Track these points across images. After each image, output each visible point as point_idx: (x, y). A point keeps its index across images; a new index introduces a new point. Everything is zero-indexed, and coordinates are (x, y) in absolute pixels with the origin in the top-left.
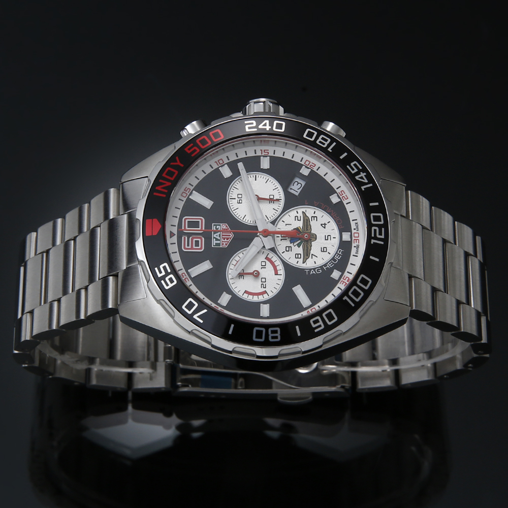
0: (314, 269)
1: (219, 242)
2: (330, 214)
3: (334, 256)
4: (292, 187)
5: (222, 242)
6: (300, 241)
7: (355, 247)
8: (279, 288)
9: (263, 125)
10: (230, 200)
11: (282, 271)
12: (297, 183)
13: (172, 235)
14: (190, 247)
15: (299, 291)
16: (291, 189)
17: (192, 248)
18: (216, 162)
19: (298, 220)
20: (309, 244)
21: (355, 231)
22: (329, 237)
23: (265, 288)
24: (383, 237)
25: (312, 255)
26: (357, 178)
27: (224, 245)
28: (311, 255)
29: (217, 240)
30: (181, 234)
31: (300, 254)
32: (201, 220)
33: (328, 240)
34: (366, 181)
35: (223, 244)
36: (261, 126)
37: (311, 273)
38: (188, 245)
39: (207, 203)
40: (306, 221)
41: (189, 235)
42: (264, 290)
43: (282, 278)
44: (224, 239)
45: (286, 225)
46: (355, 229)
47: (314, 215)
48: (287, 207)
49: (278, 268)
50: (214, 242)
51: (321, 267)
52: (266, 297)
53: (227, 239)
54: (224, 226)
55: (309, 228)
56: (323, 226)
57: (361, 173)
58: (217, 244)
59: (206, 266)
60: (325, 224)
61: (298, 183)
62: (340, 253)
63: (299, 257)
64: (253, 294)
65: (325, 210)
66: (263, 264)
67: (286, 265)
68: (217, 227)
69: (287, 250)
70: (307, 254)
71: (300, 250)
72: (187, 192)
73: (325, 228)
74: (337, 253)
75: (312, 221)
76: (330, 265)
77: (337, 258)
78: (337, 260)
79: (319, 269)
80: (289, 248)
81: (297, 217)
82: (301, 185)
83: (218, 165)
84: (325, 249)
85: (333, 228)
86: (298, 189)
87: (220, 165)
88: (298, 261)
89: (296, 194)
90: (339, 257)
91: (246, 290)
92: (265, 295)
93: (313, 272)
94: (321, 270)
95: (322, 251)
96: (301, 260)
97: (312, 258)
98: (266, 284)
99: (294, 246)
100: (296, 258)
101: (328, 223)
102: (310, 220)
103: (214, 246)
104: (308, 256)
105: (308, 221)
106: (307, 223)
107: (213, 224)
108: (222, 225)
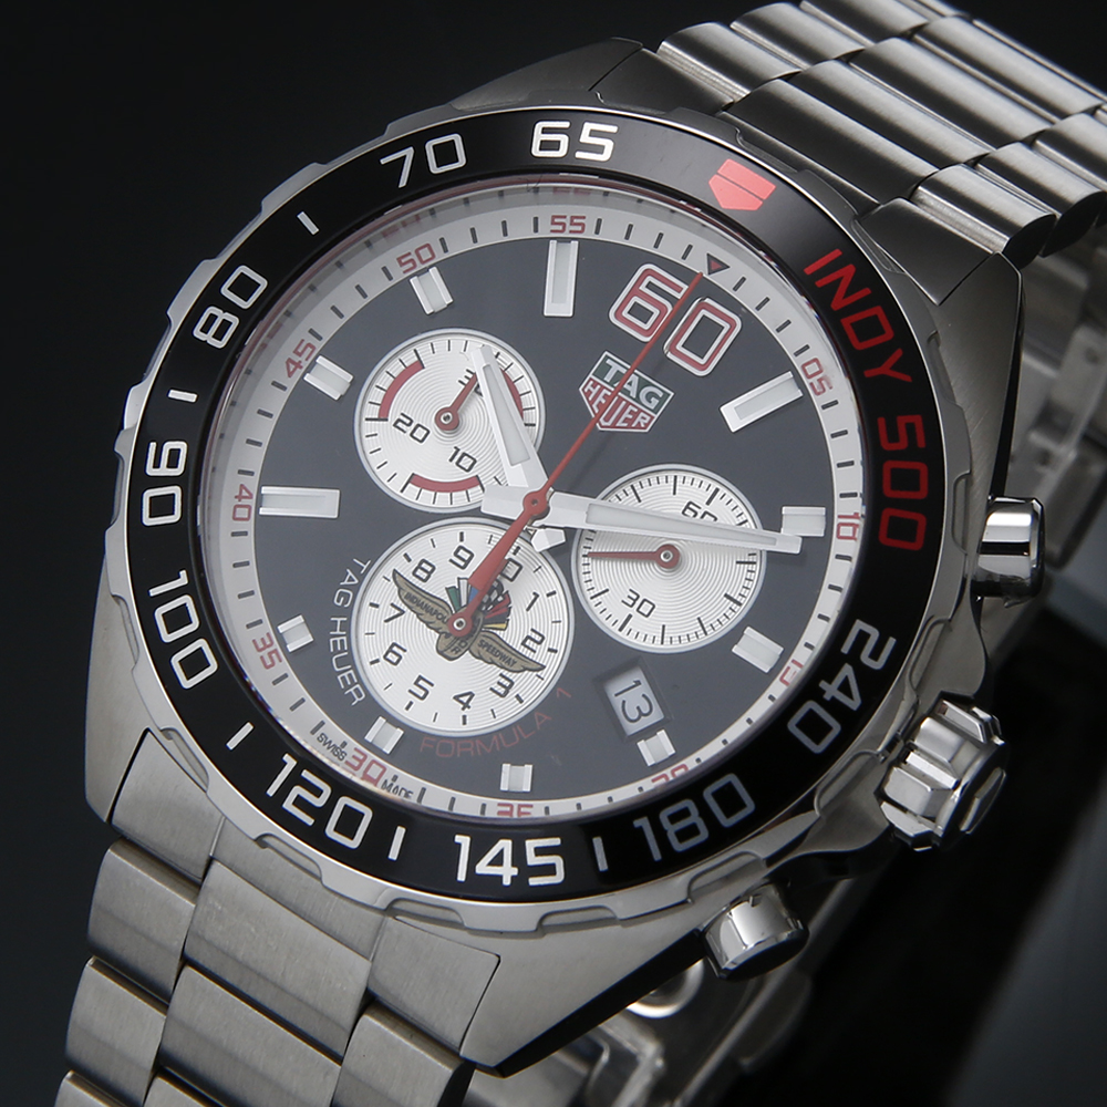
0: (355, 589)
1: (608, 378)
2: (485, 738)
3: (354, 668)
4: (645, 688)
5: (604, 387)
6: (464, 603)
7: (344, 744)
8: (371, 462)
9: (846, 681)
10: (715, 486)
11: (413, 497)
12: (646, 710)
13: (716, 265)
14: (643, 288)
15: (322, 503)
16: (638, 683)
17: (635, 291)
18: (855, 517)
19: (528, 638)
20: (438, 624)
21: (388, 776)
22: (422, 693)
23: (395, 425)
24: (288, 805)
25: (402, 612)
26: (505, 845)
27: (589, 387)
28: (403, 607)
29: (619, 377)
30: (702, 288)
31: (424, 580)
32: (700, 366)
33: (416, 683)
35: (594, 386)
36: (847, 671)
37: (350, 574)
38: (650, 286)
39: (738, 415)
40: (509, 660)
41: (681, 307)
42: (393, 415)
43: (393, 488)
44: (605, 396)
45: (537, 596)
46: (395, 778)
47: (512, 693)
48: (586, 630)
49: (427, 495)
50: (617, 366)
51: (348, 612)
52: (366, 410)
53: (602, 407)
54: (646, 421)
55: (483, 651)
56: (465, 699)
57: (515, 871)
58: (605, 368)
59: (559, 301)
60: (466, 706)
61: (641, 714)
62: (352, 690)
63: (419, 572)
64: (399, 382)
65: (507, 731)
66: (466, 462)
67: (419, 520)
68: (655, 401)
69: (461, 553)
70: (414, 599)
71: (437, 587)
72: (814, 380)
73: (456, 698)
74: (360, 681)
75: (501, 675)
76: (337, 638)
77: (345, 674)
78: (338, 667)
79: (345, 602)
80: (463, 560)
81: (540, 643)
82: (632, 718)
83: (840, 517)
84: (395, 659)
85: (439, 717)
86: (624, 702)
87: (837, 521)
88: (409, 560)
89: (614, 688)
90: (343, 678)
91: (423, 368)
92: (373, 411)
93: (351, 579)
94: (340, 604)
95: (394, 644)
96: (407, 570)
97: (392, 605)
98: (405, 432)
99: (459, 579)
100: (424, 561)
101: (464, 717)
102: (505, 673)
103: (607, 357)
104: (406, 597)
105: (507, 666)
106: (503, 657)
107: (672, 394)
108: (652, 418)
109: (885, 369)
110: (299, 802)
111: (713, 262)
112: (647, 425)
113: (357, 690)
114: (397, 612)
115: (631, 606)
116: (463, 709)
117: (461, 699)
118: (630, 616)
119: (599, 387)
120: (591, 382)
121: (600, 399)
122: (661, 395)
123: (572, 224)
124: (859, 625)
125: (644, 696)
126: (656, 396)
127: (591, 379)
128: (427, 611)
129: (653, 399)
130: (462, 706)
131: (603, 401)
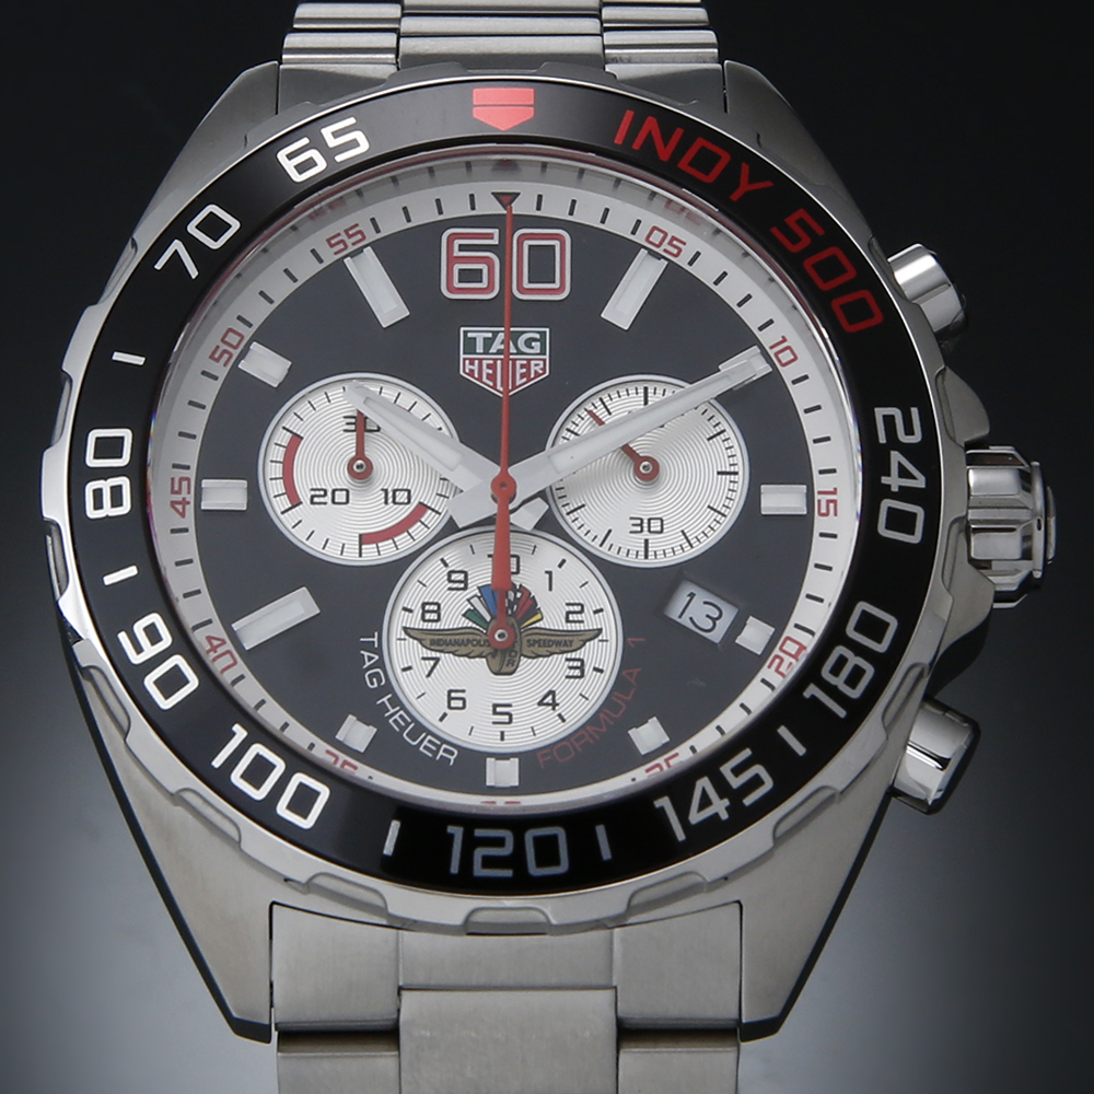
0: (380, 664)
1: (480, 349)
2: (594, 720)
3: (430, 733)
4: (702, 596)
5: (481, 360)
6: (488, 618)
8: (314, 546)
9: (900, 465)
10: (640, 386)
11: (371, 555)
12: (715, 614)
13: (505, 198)
14: (457, 253)
15: (296, 608)
16: (692, 595)
17: (452, 260)
18: (784, 340)
19: (568, 613)
20: (478, 650)
22: (506, 718)
23: (312, 502)
24: (479, 871)
25: (437, 660)
26: (704, 783)
27: (468, 367)
28: (434, 654)
29: (488, 343)
30: (508, 223)
31: (438, 620)
32: (560, 288)
33: (495, 713)
34: (695, 817)
35: (472, 363)
36: (896, 457)
37: (366, 654)
38: (462, 248)
39: (622, 309)
40: (564, 642)
41: (501, 250)
42: (304, 495)
43: (351, 557)
44: (489, 366)
45: (550, 573)
47: (588, 669)
48: (618, 577)
49: (385, 544)
50: (479, 335)
51: (388, 688)
52: (277, 503)
53: (492, 377)
54: (540, 366)
55: (536, 649)
56: (549, 699)
57: (726, 802)
58: (470, 345)
59: (388, 306)
60: (554, 705)
61: (714, 620)
62: (441, 753)
63: (428, 616)
64: (288, 463)
65: (609, 703)
66: (402, 497)
67: (393, 571)
68: (536, 345)
69: (454, 577)
70: (440, 642)
71: (453, 617)
72: (665, 245)
73: (540, 703)
74: (444, 741)
75: (567, 660)
76: (395, 717)
77: (425, 743)
78: (414, 740)
79: (379, 681)
80: (460, 582)
81: (582, 612)
82: (709, 627)
83: (772, 348)
84: (460, 704)
85: (538, 729)
86: (691, 619)
87: (772, 353)
88: (410, 611)
89: (674, 612)
90: (426, 747)
91: (302, 438)
92: (285, 502)
93: (370, 659)
94: (376, 685)
95: (450, 692)
96: (415, 621)
97: (424, 659)
98: (325, 503)
99: (468, 600)
100: (424, 604)
101: (560, 715)
102: (569, 656)
103: (465, 332)
104: (431, 644)
105: (566, 649)
106: (558, 643)
107: (547, 330)
108: (544, 360)
109: (745, 186)
110: (489, 862)
111: (501, 198)
112: (544, 369)
113: (446, 751)
114: (432, 663)
115: (642, 531)
116: (554, 709)
117: (545, 701)
118: (646, 541)
119: (476, 362)
120: (467, 362)
121: (486, 371)
122: (538, 336)
123: (350, 236)
124: (880, 412)
125: (705, 603)
126: (535, 340)
127: (465, 360)
128: (459, 645)
129: (533, 344)
130: (550, 707)
131: (490, 372)
